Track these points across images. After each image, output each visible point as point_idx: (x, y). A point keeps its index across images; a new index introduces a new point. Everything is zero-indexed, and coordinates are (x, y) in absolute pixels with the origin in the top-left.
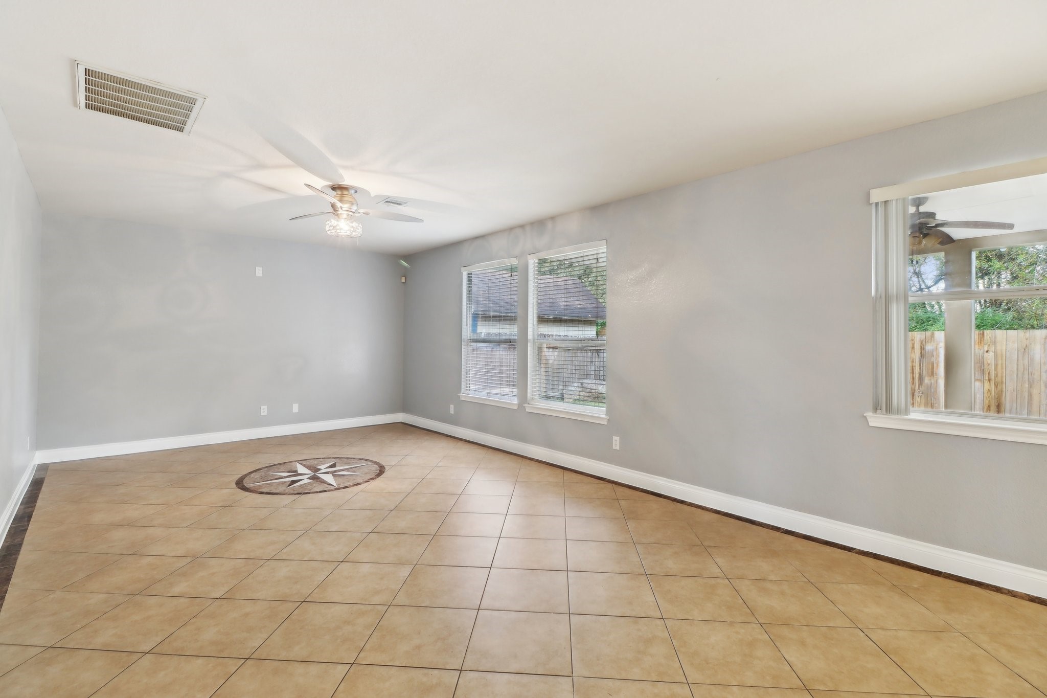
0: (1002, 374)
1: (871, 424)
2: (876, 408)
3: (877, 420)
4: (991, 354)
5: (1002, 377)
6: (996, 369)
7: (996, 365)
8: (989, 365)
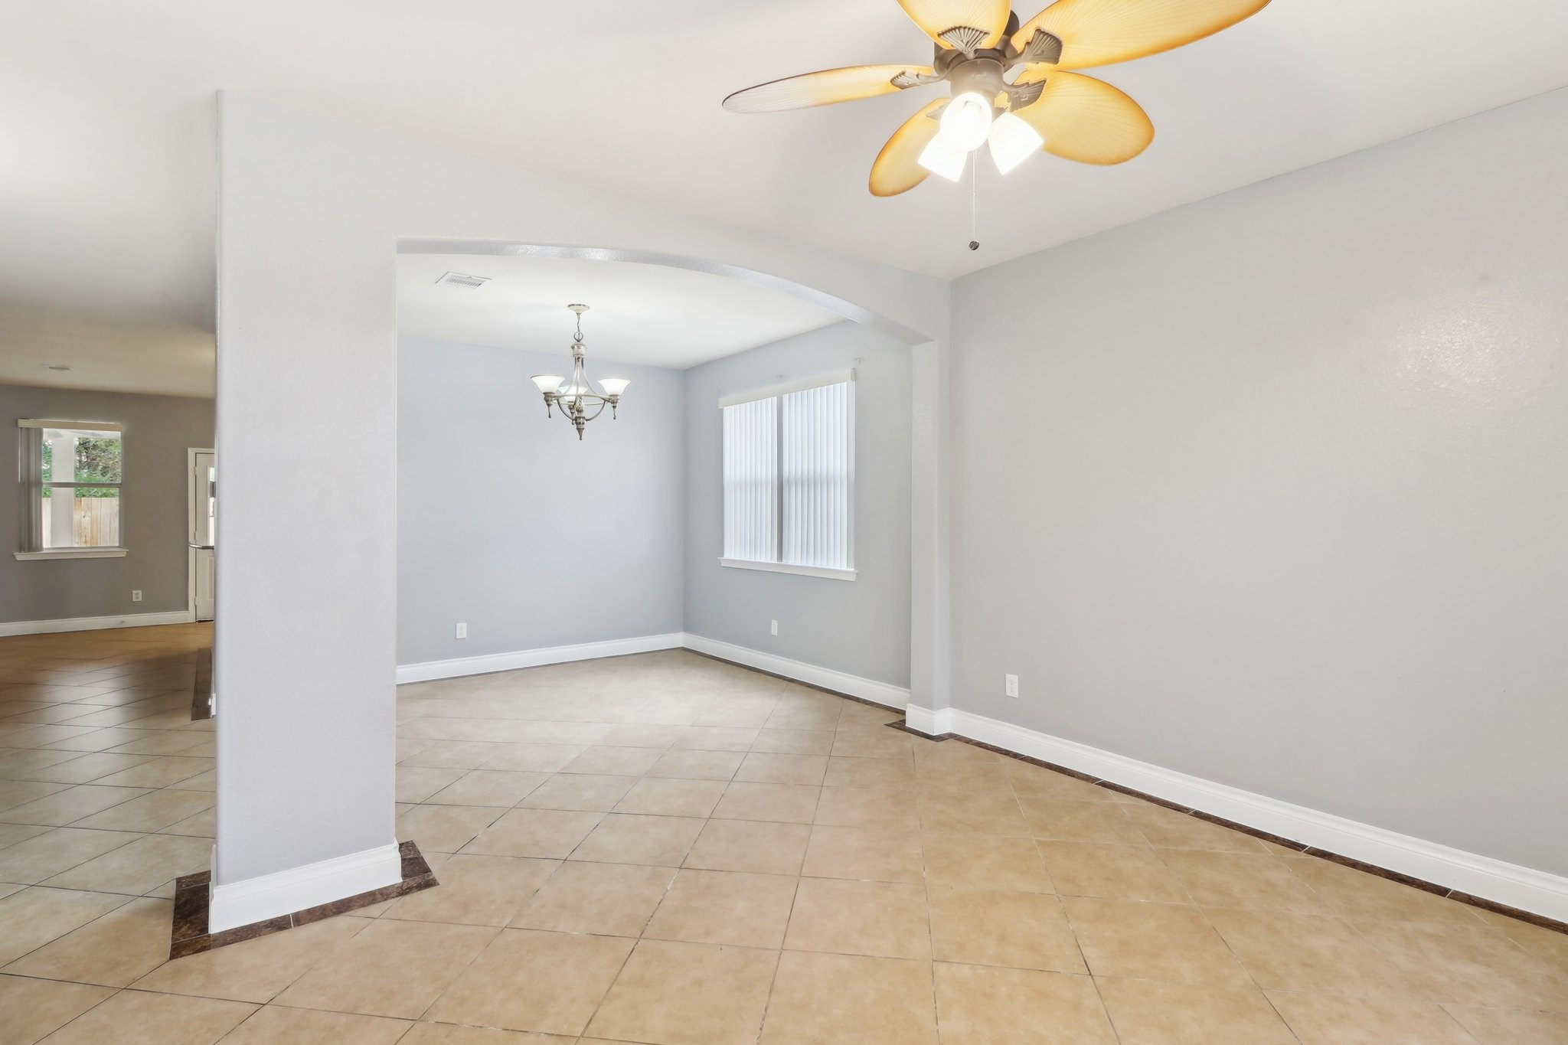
0: (97, 535)
1: (18, 559)
2: (21, 549)
3: (21, 557)
4: (87, 519)
5: (97, 539)
6: (91, 532)
7: (92, 529)
8: (86, 528)
